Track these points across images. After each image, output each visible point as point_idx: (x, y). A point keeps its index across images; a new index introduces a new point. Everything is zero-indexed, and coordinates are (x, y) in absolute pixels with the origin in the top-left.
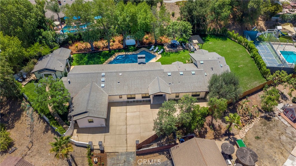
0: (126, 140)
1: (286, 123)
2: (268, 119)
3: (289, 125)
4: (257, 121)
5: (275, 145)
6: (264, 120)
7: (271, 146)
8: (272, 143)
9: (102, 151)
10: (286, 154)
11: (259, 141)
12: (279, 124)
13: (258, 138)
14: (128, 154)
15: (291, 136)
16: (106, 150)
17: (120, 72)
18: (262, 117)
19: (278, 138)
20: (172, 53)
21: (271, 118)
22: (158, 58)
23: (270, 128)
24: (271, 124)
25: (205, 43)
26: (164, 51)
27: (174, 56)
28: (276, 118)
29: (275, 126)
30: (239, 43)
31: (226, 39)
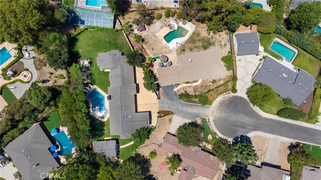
0: (154, 104)
1: (146, 33)
2: (143, 40)
3: (147, 33)
4: (145, 46)
5: (156, 43)
6: (144, 42)
7: (157, 45)
8: (155, 45)
9: (158, 113)
10: (160, 42)
12: (147, 37)
13: (153, 49)
14: (159, 103)
15: (152, 35)
16: (158, 111)
17: (122, 109)
18: (142, 43)
19: (153, 41)
20: (91, 78)
21: (143, 39)
22: (97, 87)
23: (148, 42)
24: (146, 40)
25: (81, 54)
26: (90, 83)
27: (95, 77)
28: (143, 37)
29: (147, 39)
30: (82, 32)
31: (77, 39)
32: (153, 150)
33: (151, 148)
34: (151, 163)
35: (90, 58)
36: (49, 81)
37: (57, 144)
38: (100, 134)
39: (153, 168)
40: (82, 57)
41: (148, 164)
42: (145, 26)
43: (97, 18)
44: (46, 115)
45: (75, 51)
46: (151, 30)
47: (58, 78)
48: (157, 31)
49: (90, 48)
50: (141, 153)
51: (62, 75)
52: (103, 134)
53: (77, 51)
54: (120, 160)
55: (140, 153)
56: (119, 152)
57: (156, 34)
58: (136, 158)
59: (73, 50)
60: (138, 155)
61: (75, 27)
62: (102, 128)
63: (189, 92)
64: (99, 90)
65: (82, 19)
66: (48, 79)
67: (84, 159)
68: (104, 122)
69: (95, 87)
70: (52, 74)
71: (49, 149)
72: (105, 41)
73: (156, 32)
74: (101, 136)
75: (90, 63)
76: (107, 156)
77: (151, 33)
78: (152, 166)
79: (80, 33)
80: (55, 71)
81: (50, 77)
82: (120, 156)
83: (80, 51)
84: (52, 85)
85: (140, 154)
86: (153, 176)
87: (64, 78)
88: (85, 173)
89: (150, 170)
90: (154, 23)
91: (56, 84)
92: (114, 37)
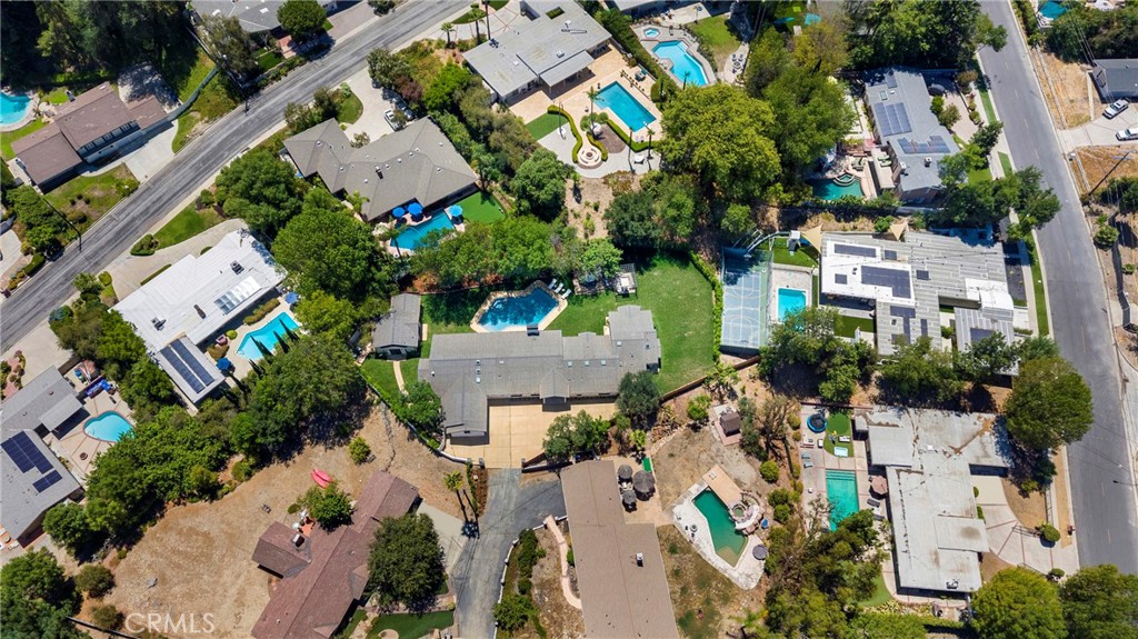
1: (716, 436)
2: (695, 428)
3: (719, 439)
4: (679, 432)
5: (689, 465)
6: (690, 429)
7: (684, 466)
8: (686, 463)
9: (483, 467)
10: (695, 477)
11: (672, 460)
12: (706, 438)
13: (672, 455)
14: (512, 471)
15: (713, 454)
16: (486, 467)
17: (502, 359)
18: (689, 425)
19: (696, 456)
20: (586, 296)
21: (700, 428)
22: (562, 309)
23: (693, 443)
24: (696, 436)
25: (646, 274)
26: (573, 292)
27: (589, 306)
28: (707, 428)
29: (701, 439)
30: (706, 277)
31: (687, 265)
32: (373, 453)
33: (380, 448)
34: (336, 448)
35: (639, 294)
36: (578, 201)
37: (425, 219)
38: (438, 314)
39: (321, 454)
40: (640, 277)
41: (337, 439)
42: (739, 436)
43: (746, 313)
44: (498, 198)
45: (655, 261)
46: (728, 453)
47: (585, 221)
48: (727, 470)
49: (665, 295)
50: (370, 420)
51: (593, 232)
52: (436, 320)
53: (655, 265)
54: (362, 360)
55: (372, 415)
56: (385, 357)
57: (717, 466)
58: (359, 404)
59: (658, 257)
60: (365, 410)
61: (716, 261)
62: (453, 320)
63: (542, 566)
64: (554, 313)
65: (742, 280)
66: (583, 201)
67: (379, 270)
68: (468, 323)
69: (564, 304)
70: (596, 208)
71: (415, 201)
72: (686, 328)
73: (723, 466)
74: (432, 317)
75: (626, 295)
76: (378, 325)
77: (718, 450)
78: (328, 451)
79: (702, 273)
80: (602, 215)
81: (587, 204)
82: (373, 360)
83: (656, 272)
84: (569, 208)
85: (367, 415)
86: (299, 454)
87: (586, 236)
88: (347, 260)
89: (317, 443)
90: (749, 461)
91: (571, 216)
92: (699, 352)
